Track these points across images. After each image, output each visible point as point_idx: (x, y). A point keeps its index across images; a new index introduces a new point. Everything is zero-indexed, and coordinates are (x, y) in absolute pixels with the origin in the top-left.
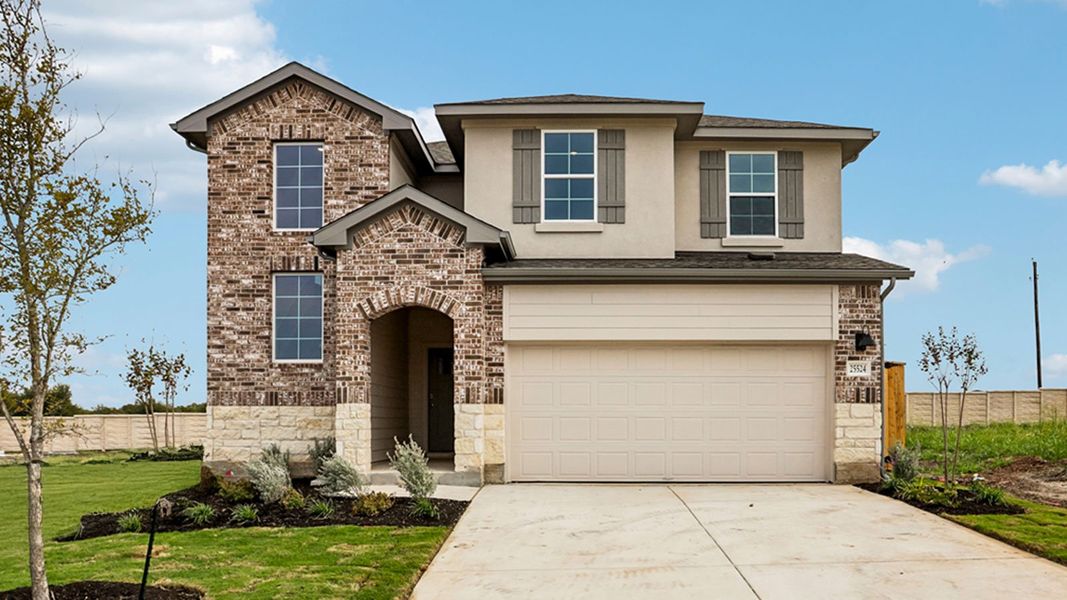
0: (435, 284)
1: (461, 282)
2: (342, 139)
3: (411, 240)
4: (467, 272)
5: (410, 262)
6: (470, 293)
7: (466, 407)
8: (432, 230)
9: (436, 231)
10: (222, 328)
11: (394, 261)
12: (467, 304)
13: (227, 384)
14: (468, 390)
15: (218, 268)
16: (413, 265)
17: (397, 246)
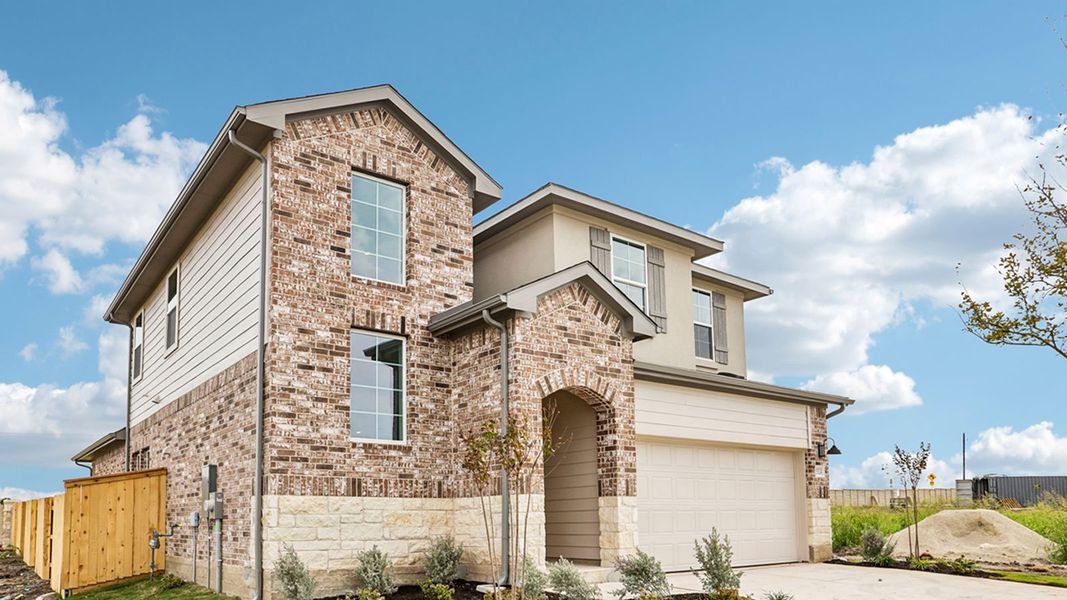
0: (601, 370)
1: (619, 371)
2: (428, 188)
3: (579, 320)
4: (623, 361)
5: (578, 343)
6: (627, 384)
7: (626, 498)
8: (596, 313)
9: (600, 315)
10: (292, 390)
11: (566, 340)
12: (625, 394)
13: (299, 465)
14: (627, 481)
15: (288, 310)
16: (581, 347)
17: (568, 324)
